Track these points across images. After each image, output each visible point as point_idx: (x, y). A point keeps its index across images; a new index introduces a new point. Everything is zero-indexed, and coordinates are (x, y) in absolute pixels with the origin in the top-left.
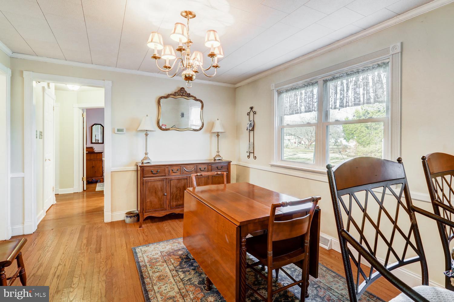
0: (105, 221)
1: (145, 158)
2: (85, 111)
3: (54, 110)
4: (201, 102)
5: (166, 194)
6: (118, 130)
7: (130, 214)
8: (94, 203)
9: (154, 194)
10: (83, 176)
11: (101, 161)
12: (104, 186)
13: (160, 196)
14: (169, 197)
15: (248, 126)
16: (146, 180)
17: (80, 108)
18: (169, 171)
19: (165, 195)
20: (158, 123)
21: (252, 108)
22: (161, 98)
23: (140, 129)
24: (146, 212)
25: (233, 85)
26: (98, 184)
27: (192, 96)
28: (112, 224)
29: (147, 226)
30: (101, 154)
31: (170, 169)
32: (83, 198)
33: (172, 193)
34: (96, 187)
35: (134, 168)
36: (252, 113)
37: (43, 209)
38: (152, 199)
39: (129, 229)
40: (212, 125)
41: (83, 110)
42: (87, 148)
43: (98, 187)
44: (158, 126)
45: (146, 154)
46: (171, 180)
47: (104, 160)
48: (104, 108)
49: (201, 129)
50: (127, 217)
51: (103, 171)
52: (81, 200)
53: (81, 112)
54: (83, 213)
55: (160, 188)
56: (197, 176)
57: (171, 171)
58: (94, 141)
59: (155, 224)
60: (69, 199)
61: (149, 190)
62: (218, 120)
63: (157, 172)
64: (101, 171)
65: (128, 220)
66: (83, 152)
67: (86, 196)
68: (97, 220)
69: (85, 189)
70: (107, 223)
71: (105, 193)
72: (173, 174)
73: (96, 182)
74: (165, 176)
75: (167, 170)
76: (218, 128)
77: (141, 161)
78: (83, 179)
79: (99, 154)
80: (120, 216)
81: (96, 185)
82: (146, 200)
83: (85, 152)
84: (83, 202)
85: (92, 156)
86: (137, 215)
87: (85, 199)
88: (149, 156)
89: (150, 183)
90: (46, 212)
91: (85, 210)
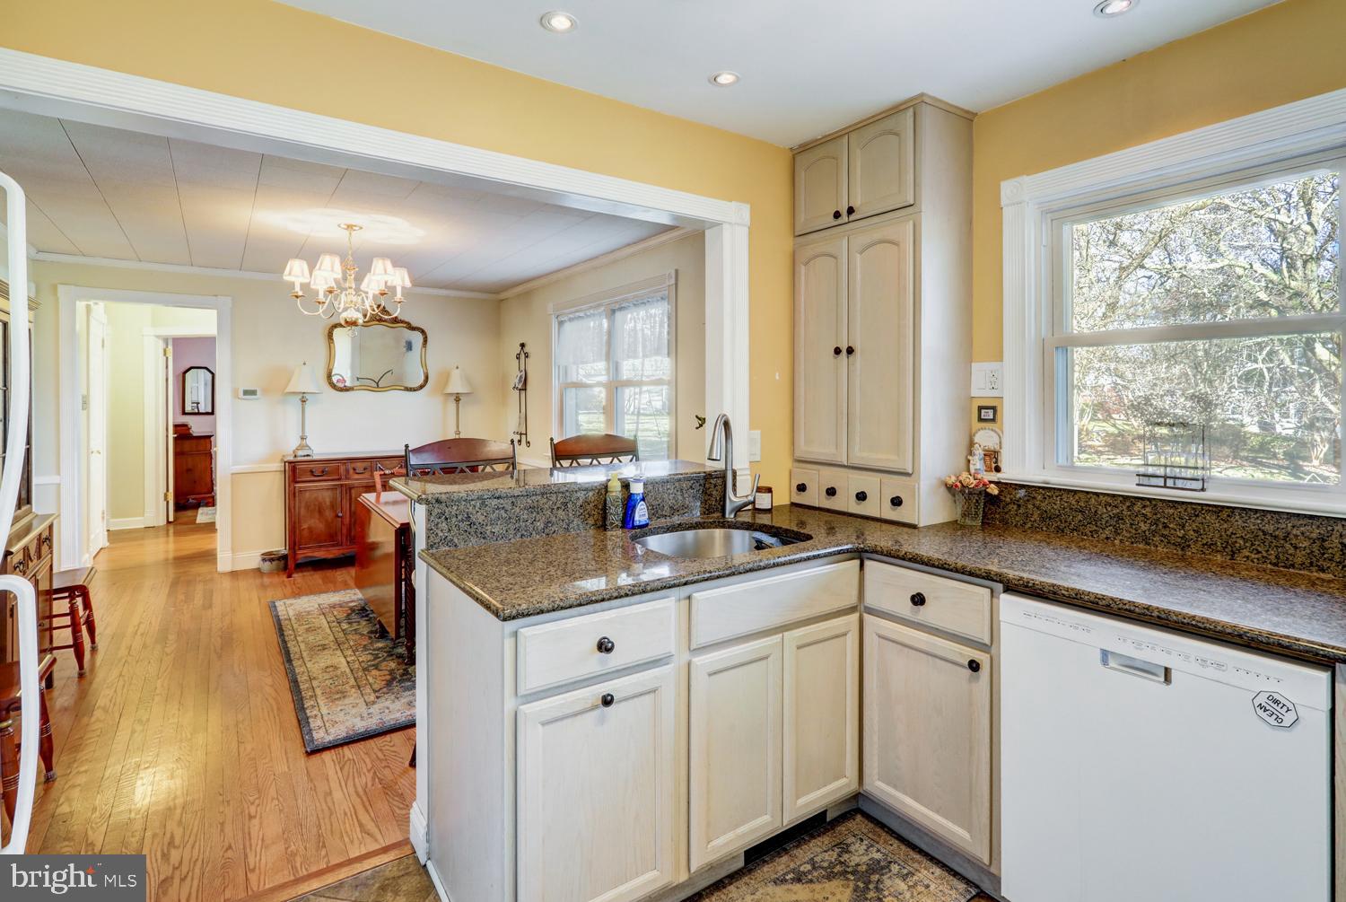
0: (218, 569)
1: (301, 447)
2: (170, 343)
3: (103, 346)
4: (423, 332)
5: (340, 515)
6: (246, 393)
7: (269, 557)
8: (193, 543)
9: (317, 515)
10: (168, 490)
11: (209, 456)
12: (215, 513)
13: (330, 520)
14: (348, 519)
15: (517, 381)
16: (300, 487)
17: (158, 337)
18: (347, 471)
19: (339, 517)
20: (329, 376)
21: (523, 345)
22: (335, 326)
23: (290, 389)
24: (300, 549)
25: (494, 295)
26: (201, 510)
27: (402, 322)
28: (234, 575)
29: (304, 576)
30: (208, 440)
31: (350, 466)
32: (168, 535)
33: (355, 513)
34: (196, 516)
35: (278, 466)
36: (523, 356)
37: (88, 552)
38: (312, 523)
39: (266, 580)
40: (445, 378)
41: (166, 341)
42: (176, 426)
43: (203, 515)
44: (330, 383)
45: (302, 438)
46: (350, 489)
47: (215, 452)
48: (215, 338)
49: (421, 387)
50: (264, 560)
51: (212, 481)
52: (162, 540)
53: (161, 345)
54: (167, 560)
55: (328, 503)
56: (385, 474)
57: (351, 471)
58: (188, 409)
59: (320, 572)
60: (135, 539)
61: (307, 507)
62: (457, 368)
63: (323, 472)
64: (209, 480)
65: (267, 566)
66: (167, 436)
67: (174, 533)
68: (201, 569)
69: (171, 519)
70: (224, 574)
71: (218, 527)
72: (356, 476)
73: (196, 507)
74: (339, 479)
75: (342, 468)
76: (456, 386)
77: (292, 452)
78: (166, 496)
79: (202, 441)
80: (251, 559)
81: (197, 513)
82: (301, 526)
83: (171, 436)
84: (167, 542)
85: (187, 445)
86: (284, 558)
87: (171, 538)
88: (308, 442)
89: (307, 494)
90: (94, 558)
91: (171, 556)
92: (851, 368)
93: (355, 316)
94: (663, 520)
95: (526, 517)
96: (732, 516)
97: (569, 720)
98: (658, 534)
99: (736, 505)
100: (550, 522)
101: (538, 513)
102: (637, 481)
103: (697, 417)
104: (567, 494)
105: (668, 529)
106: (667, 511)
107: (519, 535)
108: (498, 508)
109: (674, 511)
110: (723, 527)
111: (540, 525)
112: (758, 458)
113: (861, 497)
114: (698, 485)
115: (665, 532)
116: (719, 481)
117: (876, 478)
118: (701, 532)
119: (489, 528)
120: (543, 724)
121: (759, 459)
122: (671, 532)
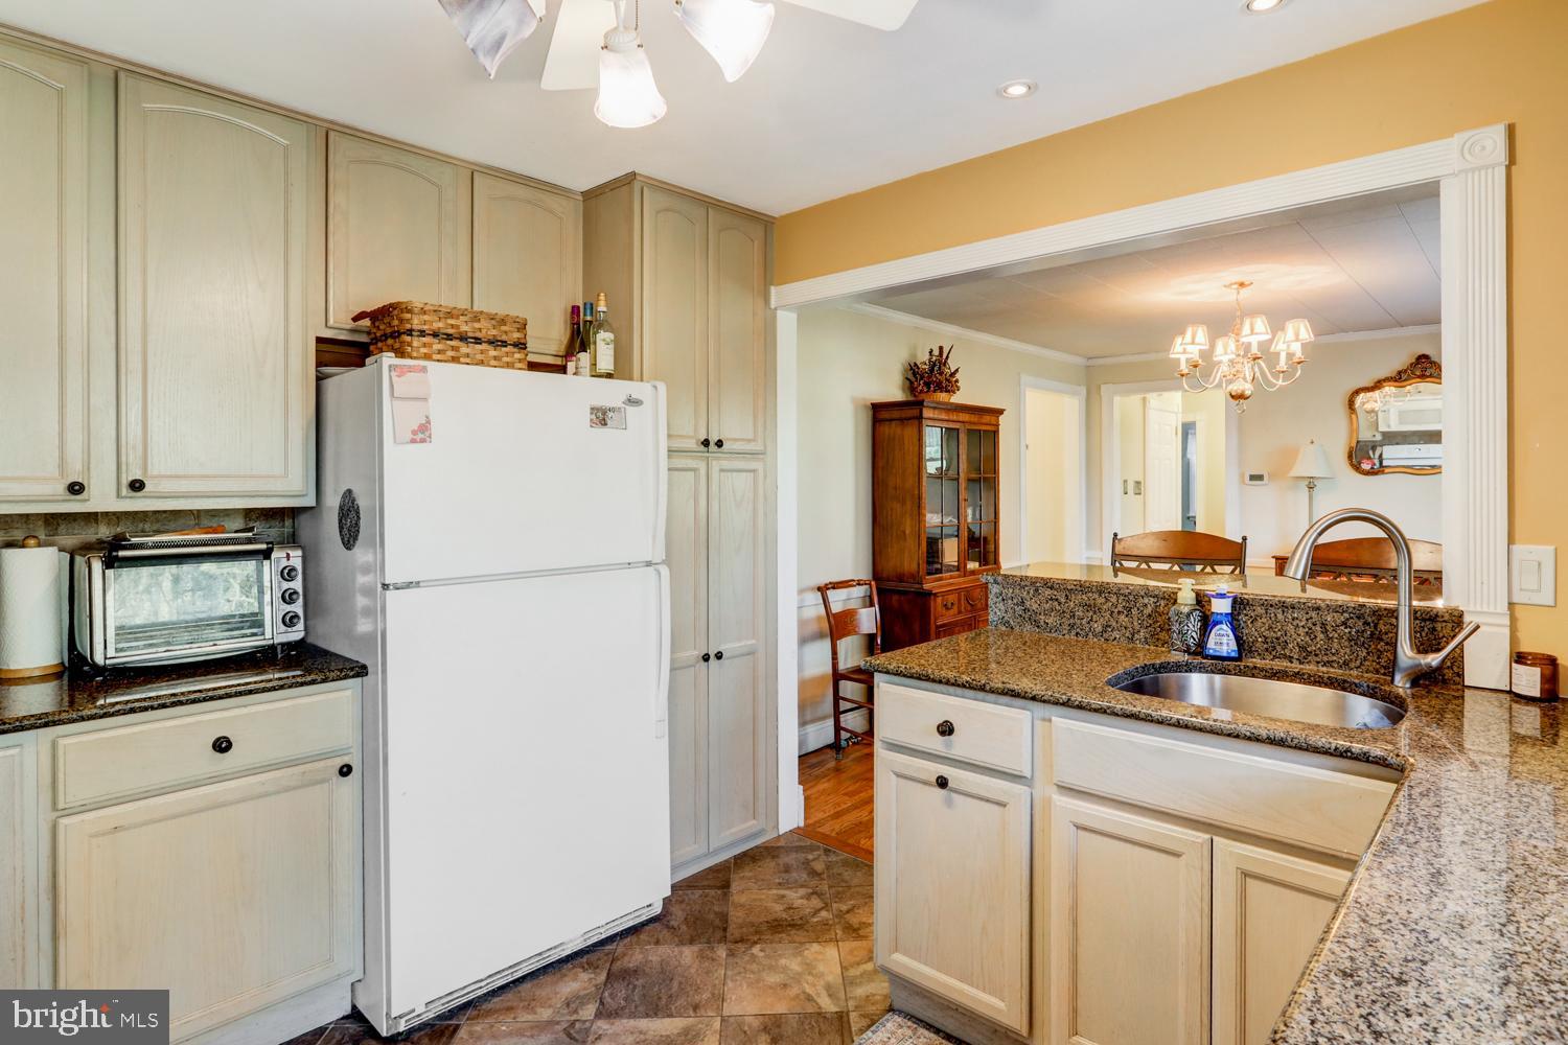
6: (1253, 478)
20: (1350, 456)
23: (1294, 473)
44: (1351, 465)
93: (1241, 388)
94: (1287, 663)
95: (1081, 614)
97: (920, 785)
100: (1110, 626)
101: (1095, 613)
102: (1222, 596)
104: (1131, 598)
106: (1293, 650)
107: (1073, 632)
108: (1051, 599)
109: (1307, 653)
111: (1098, 627)
112: (1543, 600)
119: (1042, 617)
120: (899, 775)
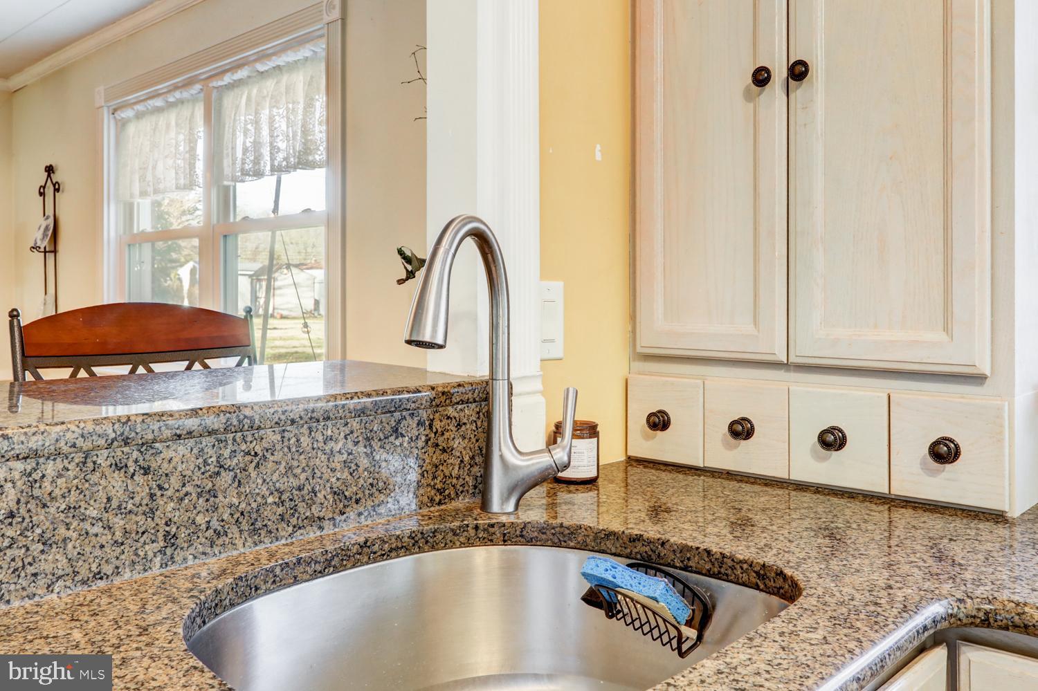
21: (49, 170)
36: (50, 190)
92: (798, 117)
94: (312, 534)
96: (510, 507)
98: (296, 581)
99: (521, 474)
103: (401, 252)
105: (328, 563)
106: (324, 503)
109: (344, 500)
110: (489, 541)
112: (557, 351)
113: (832, 440)
114: (413, 423)
115: (321, 573)
116: (470, 411)
117: (874, 391)
118: (433, 560)
121: (560, 355)
122: (336, 570)
